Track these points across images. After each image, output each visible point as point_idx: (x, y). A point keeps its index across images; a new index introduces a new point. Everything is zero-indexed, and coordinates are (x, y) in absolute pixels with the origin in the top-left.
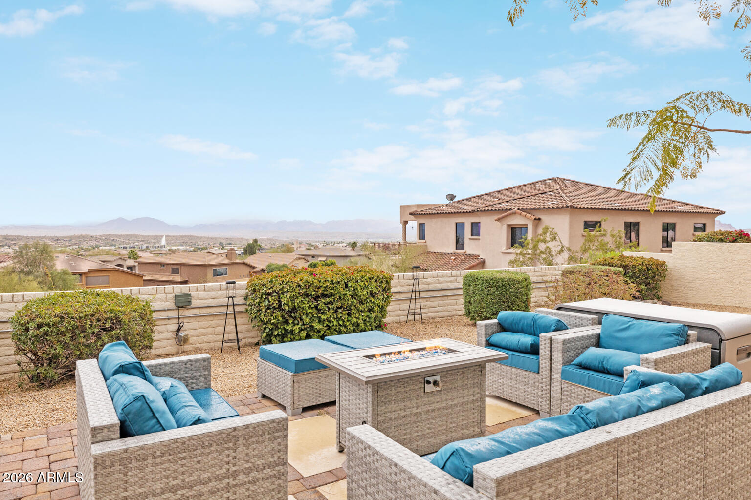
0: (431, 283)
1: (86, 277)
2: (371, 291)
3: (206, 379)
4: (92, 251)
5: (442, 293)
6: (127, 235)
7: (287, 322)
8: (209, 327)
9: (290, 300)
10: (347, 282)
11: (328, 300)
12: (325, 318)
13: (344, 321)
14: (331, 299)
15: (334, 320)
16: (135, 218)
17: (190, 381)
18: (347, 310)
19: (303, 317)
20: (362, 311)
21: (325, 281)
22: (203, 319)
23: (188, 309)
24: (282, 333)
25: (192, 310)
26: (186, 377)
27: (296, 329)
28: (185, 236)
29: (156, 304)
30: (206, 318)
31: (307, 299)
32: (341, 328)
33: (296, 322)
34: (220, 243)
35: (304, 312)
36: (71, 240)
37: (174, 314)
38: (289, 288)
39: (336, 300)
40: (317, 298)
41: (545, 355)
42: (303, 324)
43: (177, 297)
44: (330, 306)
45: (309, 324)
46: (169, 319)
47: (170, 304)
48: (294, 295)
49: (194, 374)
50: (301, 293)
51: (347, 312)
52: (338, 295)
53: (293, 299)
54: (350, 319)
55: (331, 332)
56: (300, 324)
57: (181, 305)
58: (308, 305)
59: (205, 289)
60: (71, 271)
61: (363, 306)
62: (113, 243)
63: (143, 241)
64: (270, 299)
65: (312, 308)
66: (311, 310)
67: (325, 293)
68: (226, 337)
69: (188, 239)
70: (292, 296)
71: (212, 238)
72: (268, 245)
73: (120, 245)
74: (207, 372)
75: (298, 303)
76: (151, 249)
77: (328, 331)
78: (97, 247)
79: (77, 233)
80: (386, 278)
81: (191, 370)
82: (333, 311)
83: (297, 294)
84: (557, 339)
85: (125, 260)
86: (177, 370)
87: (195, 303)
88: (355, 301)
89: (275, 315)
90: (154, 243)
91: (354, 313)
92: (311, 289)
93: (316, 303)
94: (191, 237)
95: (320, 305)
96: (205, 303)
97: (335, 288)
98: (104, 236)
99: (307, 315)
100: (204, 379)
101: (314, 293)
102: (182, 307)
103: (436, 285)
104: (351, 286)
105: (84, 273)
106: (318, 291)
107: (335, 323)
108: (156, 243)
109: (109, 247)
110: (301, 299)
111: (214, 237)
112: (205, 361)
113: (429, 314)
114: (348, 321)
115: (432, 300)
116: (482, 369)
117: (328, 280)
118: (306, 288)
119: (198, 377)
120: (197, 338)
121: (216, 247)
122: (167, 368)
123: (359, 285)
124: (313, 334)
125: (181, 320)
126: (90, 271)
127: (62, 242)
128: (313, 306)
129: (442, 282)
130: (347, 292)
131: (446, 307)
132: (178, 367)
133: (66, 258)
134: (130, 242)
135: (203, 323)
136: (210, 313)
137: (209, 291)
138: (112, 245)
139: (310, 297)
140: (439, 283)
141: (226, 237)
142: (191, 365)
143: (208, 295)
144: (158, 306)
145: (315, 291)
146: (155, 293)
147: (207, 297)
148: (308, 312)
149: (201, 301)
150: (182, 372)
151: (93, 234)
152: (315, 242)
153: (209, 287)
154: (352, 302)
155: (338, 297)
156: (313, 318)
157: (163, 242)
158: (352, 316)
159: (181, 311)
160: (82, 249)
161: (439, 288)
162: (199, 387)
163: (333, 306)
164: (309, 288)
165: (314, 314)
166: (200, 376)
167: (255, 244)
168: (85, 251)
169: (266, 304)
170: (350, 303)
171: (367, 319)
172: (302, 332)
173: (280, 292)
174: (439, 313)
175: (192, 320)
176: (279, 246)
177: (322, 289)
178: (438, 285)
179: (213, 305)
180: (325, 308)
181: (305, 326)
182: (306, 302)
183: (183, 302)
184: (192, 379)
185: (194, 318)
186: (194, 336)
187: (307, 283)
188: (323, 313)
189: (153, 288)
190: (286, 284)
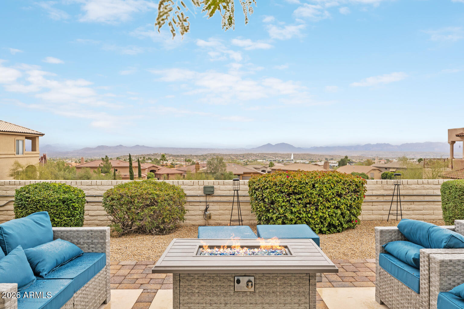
0: (416, 189)
1: (242, 177)
2: (338, 192)
3: (102, 245)
4: (253, 162)
5: (427, 198)
6: (272, 154)
7: (268, 211)
8: (226, 210)
9: (269, 195)
10: (315, 183)
11: (298, 196)
12: (296, 211)
13: (312, 215)
14: (301, 196)
15: (303, 213)
16: (277, 143)
17: (91, 246)
18: (315, 206)
19: (279, 208)
20: (328, 208)
21: (295, 182)
22: (222, 204)
23: (212, 196)
24: (266, 219)
25: (216, 197)
26: (88, 242)
27: (274, 216)
28: (305, 154)
29: (193, 191)
30: (224, 203)
31: (282, 195)
32: (310, 220)
33: (275, 212)
34: (326, 158)
35: (279, 204)
36: (243, 156)
37: (203, 199)
38: (268, 186)
39: (304, 197)
40: (289, 195)
41: (424, 275)
42: (280, 214)
43: (205, 188)
44: (300, 201)
45: (283, 214)
46: (200, 202)
47: (201, 192)
48: (272, 191)
49: (93, 241)
50: (277, 190)
51: (314, 207)
52: (306, 193)
53: (271, 194)
54: (317, 213)
55: (302, 222)
56: (277, 214)
57: (207, 193)
58: (282, 199)
59: (224, 184)
60: (234, 173)
61: (330, 204)
62: (265, 158)
63: (280, 157)
64: (257, 193)
65: (286, 202)
66: (284, 204)
67: (295, 191)
68: (233, 218)
69: (306, 156)
70: (270, 192)
71: (321, 156)
72: (358, 160)
73: (268, 159)
74: (103, 241)
75: (274, 198)
76: (285, 162)
77: (299, 221)
78: (256, 160)
79: (247, 152)
80: (355, 182)
81: (92, 237)
82: (302, 206)
83: (274, 191)
84: (434, 258)
85: (267, 168)
86: (81, 236)
87: (216, 192)
88: (321, 199)
89: (260, 205)
90: (287, 158)
91: (321, 209)
92: (284, 187)
93: (289, 199)
94: (308, 155)
95: (292, 200)
96: (224, 193)
97: (303, 188)
98: (260, 154)
99: (282, 207)
100: (101, 246)
101: (286, 190)
102: (209, 195)
103: (421, 191)
104: (317, 187)
105: (241, 175)
106: (289, 190)
107: (304, 215)
108: (288, 158)
109: (262, 160)
110: (276, 194)
111: (322, 155)
112: (101, 232)
113: (413, 216)
114: (316, 214)
115: (415, 203)
116: (310, 278)
117: (297, 181)
118: (281, 186)
119: (97, 244)
120: (219, 216)
121: (323, 161)
122: (75, 234)
123: (325, 186)
124: (287, 222)
125: (208, 204)
126: (244, 173)
127: (239, 158)
128: (286, 200)
129: (428, 189)
130: (314, 192)
131: (433, 211)
132: (82, 234)
133: (233, 166)
134: (274, 157)
135: (222, 206)
136: (227, 200)
137: (226, 185)
138: (264, 159)
139: (284, 193)
140: (424, 189)
141: (330, 155)
142: (92, 234)
143: (226, 188)
144: (194, 193)
145: (287, 189)
146: (192, 185)
147: (225, 189)
148: (282, 205)
149: (222, 192)
150: (85, 238)
151: (255, 153)
152: (392, 158)
153: (226, 182)
154: (318, 200)
155: (306, 195)
156: (287, 210)
157: (292, 158)
158: (319, 211)
159: (208, 198)
160: (249, 161)
161: (425, 194)
162: (97, 251)
163: (302, 201)
164: (283, 186)
165: (287, 206)
166: (98, 243)
167: (346, 159)
168: (250, 162)
169: (255, 197)
170: (316, 200)
171: (334, 215)
172: (279, 219)
173: (263, 188)
174: (424, 216)
175: (215, 204)
176: (365, 161)
177: (293, 188)
178: (424, 191)
179: (229, 195)
180: (295, 202)
181: (281, 215)
182: (280, 197)
183: (209, 192)
184: (92, 244)
185: (217, 203)
186: (217, 215)
187: (281, 183)
188: (294, 207)
189: (191, 182)
190: (267, 182)
